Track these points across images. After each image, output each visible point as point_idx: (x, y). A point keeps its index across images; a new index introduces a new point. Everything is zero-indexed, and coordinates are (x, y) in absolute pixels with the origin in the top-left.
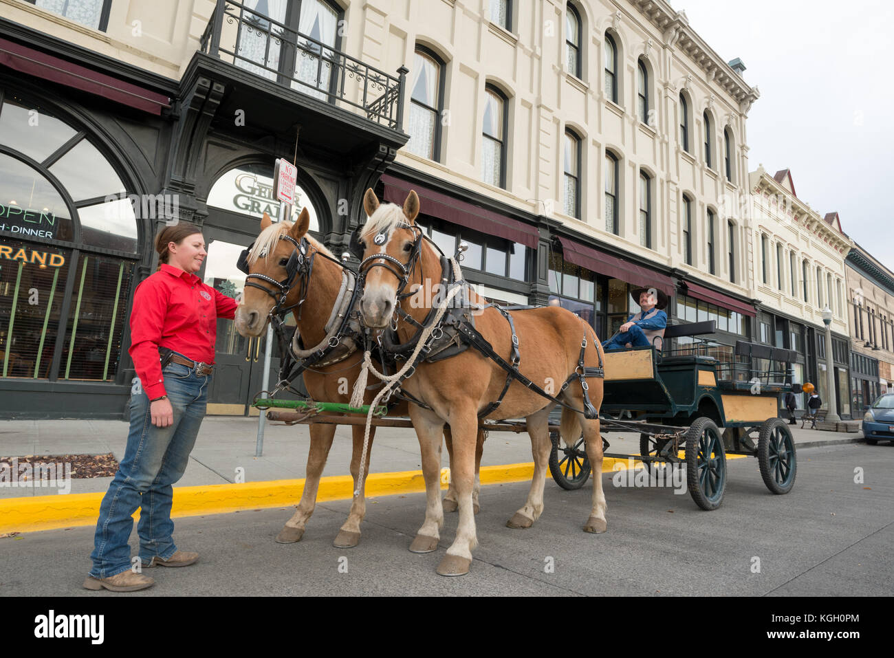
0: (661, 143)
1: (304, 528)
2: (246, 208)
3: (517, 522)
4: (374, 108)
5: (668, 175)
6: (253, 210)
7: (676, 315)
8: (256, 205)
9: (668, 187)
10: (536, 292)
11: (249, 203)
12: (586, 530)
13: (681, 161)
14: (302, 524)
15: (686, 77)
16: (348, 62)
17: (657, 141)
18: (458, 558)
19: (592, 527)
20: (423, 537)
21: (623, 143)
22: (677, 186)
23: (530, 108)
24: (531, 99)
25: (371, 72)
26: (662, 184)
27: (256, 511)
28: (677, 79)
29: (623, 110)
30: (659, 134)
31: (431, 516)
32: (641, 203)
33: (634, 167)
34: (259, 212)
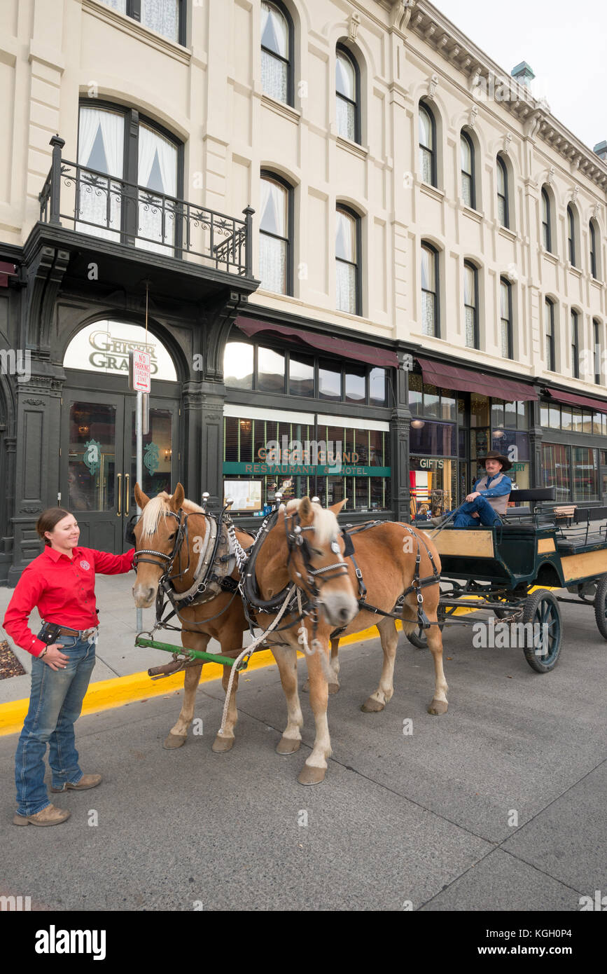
0: (522, 246)
1: (186, 734)
2: (103, 366)
3: (370, 707)
4: (223, 250)
5: (530, 280)
6: (109, 367)
7: (539, 424)
8: (112, 361)
9: (530, 293)
10: (397, 418)
11: (105, 360)
12: (430, 712)
13: (543, 262)
14: (184, 731)
15: (548, 170)
16: (192, 210)
17: (518, 244)
18: (315, 769)
19: (435, 710)
20: (287, 740)
21: (482, 251)
22: (539, 290)
23: (384, 226)
24: (385, 216)
25: (216, 218)
26: (524, 289)
27: (143, 701)
28: (538, 174)
29: (481, 215)
30: (520, 236)
31: (292, 721)
32: (502, 311)
33: (494, 276)
34: (116, 368)
